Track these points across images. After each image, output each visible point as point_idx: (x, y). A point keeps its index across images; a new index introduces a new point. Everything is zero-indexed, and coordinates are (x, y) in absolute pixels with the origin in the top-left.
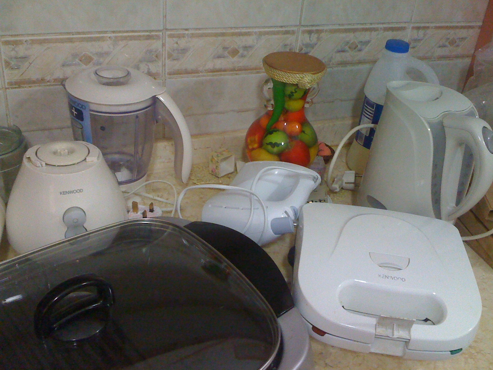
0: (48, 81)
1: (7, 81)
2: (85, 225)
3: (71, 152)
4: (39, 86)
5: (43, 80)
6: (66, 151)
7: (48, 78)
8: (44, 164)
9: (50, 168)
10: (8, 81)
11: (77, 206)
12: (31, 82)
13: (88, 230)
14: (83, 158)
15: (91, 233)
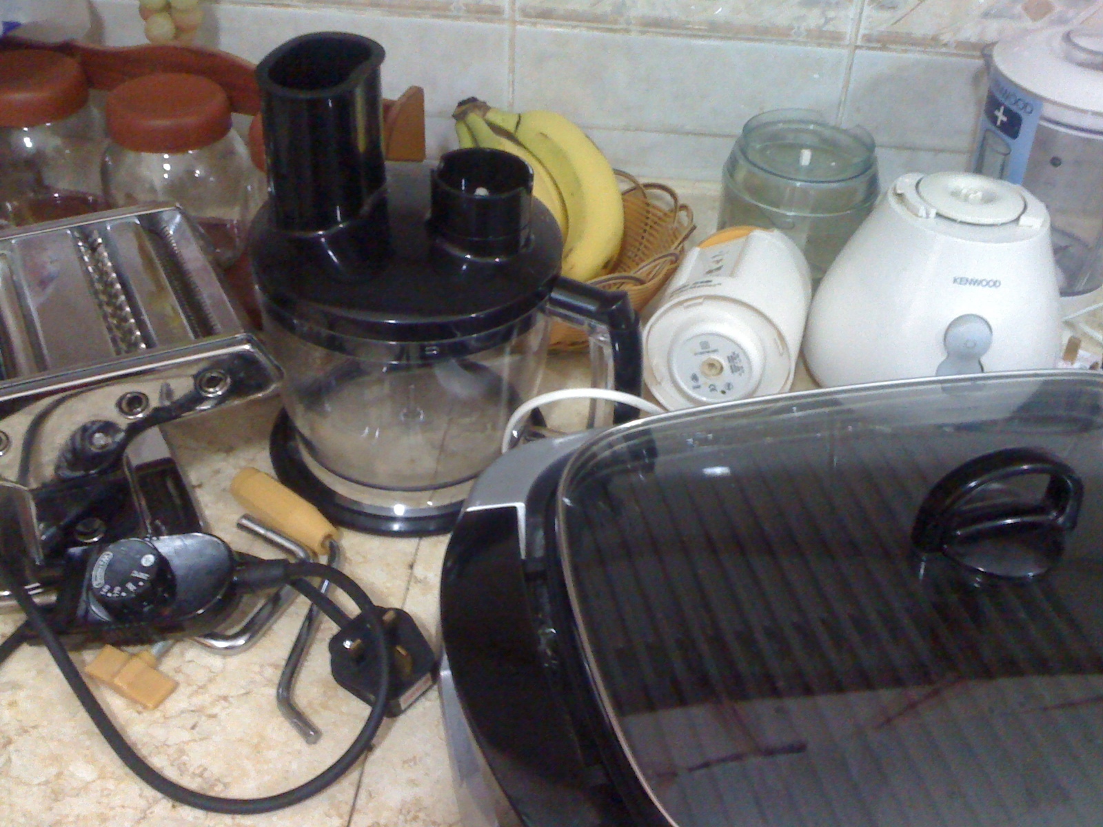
0: (945, 45)
1: (862, 31)
2: (984, 360)
3: (989, 199)
4: (924, 52)
5: (935, 39)
6: (979, 194)
7: (946, 38)
8: (933, 213)
9: (943, 224)
10: (867, 32)
11: (978, 314)
12: (910, 42)
13: (985, 369)
14: (1014, 216)
15: (989, 378)
